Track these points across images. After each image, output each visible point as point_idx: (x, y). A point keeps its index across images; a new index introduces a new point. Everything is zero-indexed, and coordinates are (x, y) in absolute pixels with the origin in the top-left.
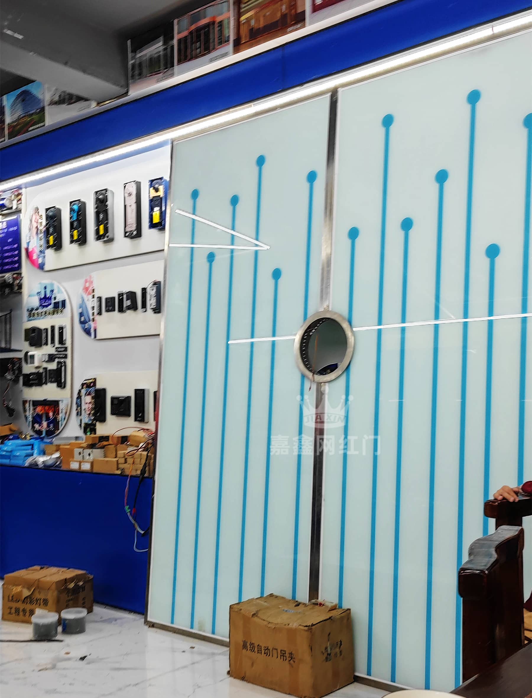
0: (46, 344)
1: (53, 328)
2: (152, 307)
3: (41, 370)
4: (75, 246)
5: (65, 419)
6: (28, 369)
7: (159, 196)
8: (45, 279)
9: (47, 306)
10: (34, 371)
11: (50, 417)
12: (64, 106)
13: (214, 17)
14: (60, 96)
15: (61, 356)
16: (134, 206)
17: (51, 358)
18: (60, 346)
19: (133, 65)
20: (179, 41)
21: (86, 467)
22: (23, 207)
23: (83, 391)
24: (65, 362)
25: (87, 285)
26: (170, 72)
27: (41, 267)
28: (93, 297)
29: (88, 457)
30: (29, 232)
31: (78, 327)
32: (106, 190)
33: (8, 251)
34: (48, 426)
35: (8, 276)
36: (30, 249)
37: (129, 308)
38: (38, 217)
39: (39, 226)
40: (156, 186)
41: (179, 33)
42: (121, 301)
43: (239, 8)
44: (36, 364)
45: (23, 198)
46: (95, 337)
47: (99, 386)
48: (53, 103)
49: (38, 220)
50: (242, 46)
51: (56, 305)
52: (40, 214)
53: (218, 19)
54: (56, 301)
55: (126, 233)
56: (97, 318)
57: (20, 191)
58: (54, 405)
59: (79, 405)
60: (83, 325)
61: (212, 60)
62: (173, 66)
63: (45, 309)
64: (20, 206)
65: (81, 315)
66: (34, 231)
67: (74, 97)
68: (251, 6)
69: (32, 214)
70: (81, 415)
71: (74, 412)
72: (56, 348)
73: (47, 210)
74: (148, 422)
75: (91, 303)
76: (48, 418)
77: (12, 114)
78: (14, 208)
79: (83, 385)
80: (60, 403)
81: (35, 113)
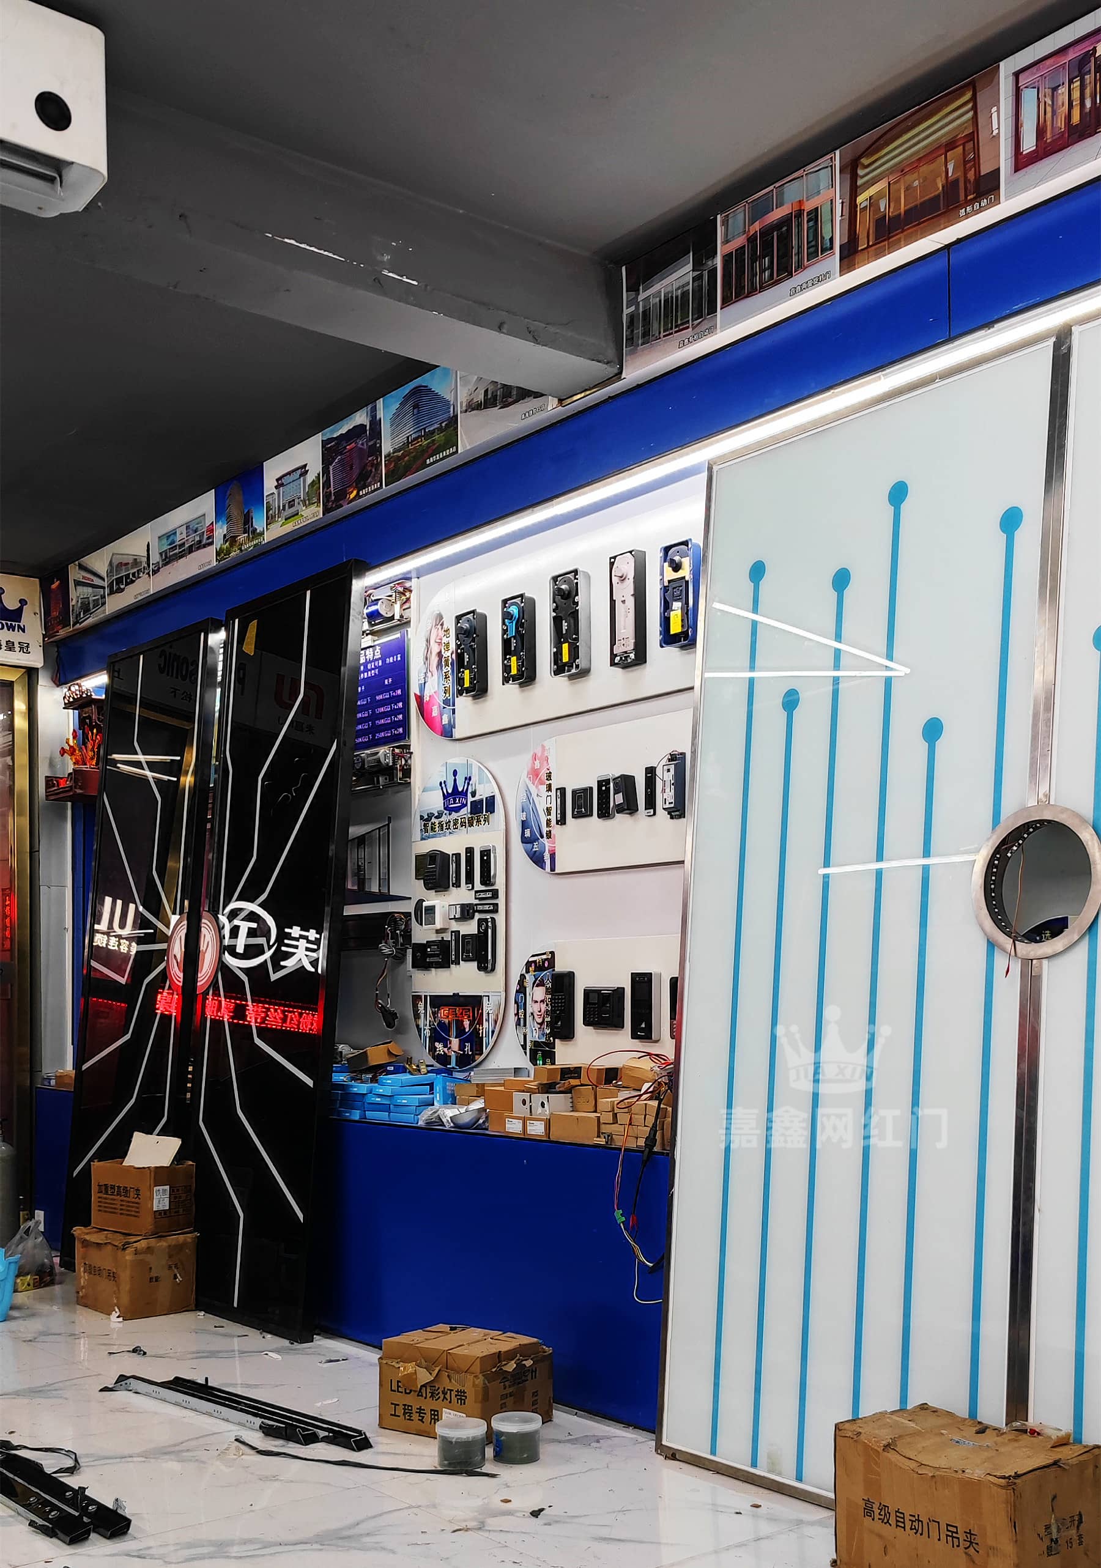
0: (457, 885)
1: (470, 851)
2: (667, 806)
3: (447, 937)
4: (513, 688)
5: (493, 1032)
6: (422, 934)
7: (684, 578)
8: (455, 756)
9: (457, 810)
10: (434, 937)
11: (465, 1029)
12: (495, 411)
13: (800, 202)
14: (486, 392)
15: (486, 908)
16: (631, 602)
17: (467, 912)
18: (483, 888)
19: (632, 318)
20: (727, 259)
21: (537, 1129)
22: (412, 614)
23: (530, 979)
24: (493, 920)
25: (537, 764)
26: (706, 325)
27: (447, 733)
28: (549, 788)
29: (540, 1109)
30: (425, 663)
31: (518, 850)
32: (576, 572)
33: (383, 703)
34: (462, 1047)
35: (383, 752)
36: (426, 698)
37: (620, 809)
38: (442, 633)
39: (443, 651)
40: (677, 558)
41: (726, 241)
42: (604, 796)
43: (854, 177)
44: (439, 925)
45: (413, 597)
46: (553, 869)
47: (560, 967)
48: (473, 407)
49: (441, 639)
50: (859, 257)
51: (476, 807)
52: (445, 627)
53: (808, 206)
54: (477, 798)
55: (613, 656)
56: (556, 830)
57: (408, 584)
58: (474, 1003)
59: (521, 1005)
60: (529, 845)
61: (794, 292)
62: (713, 310)
63: (454, 815)
64: (406, 614)
65: (524, 825)
66: (434, 660)
67: (514, 392)
68: (879, 171)
69: (430, 628)
70: (525, 1025)
71: (511, 1019)
72: (476, 892)
73: (458, 618)
74: (658, 1041)
75: (544, 801)
76: (460, 1032)
77: (394, 435)
78: (397, 617)
79: (528, 964)
80: (485, 999)
81: (440, 430)
